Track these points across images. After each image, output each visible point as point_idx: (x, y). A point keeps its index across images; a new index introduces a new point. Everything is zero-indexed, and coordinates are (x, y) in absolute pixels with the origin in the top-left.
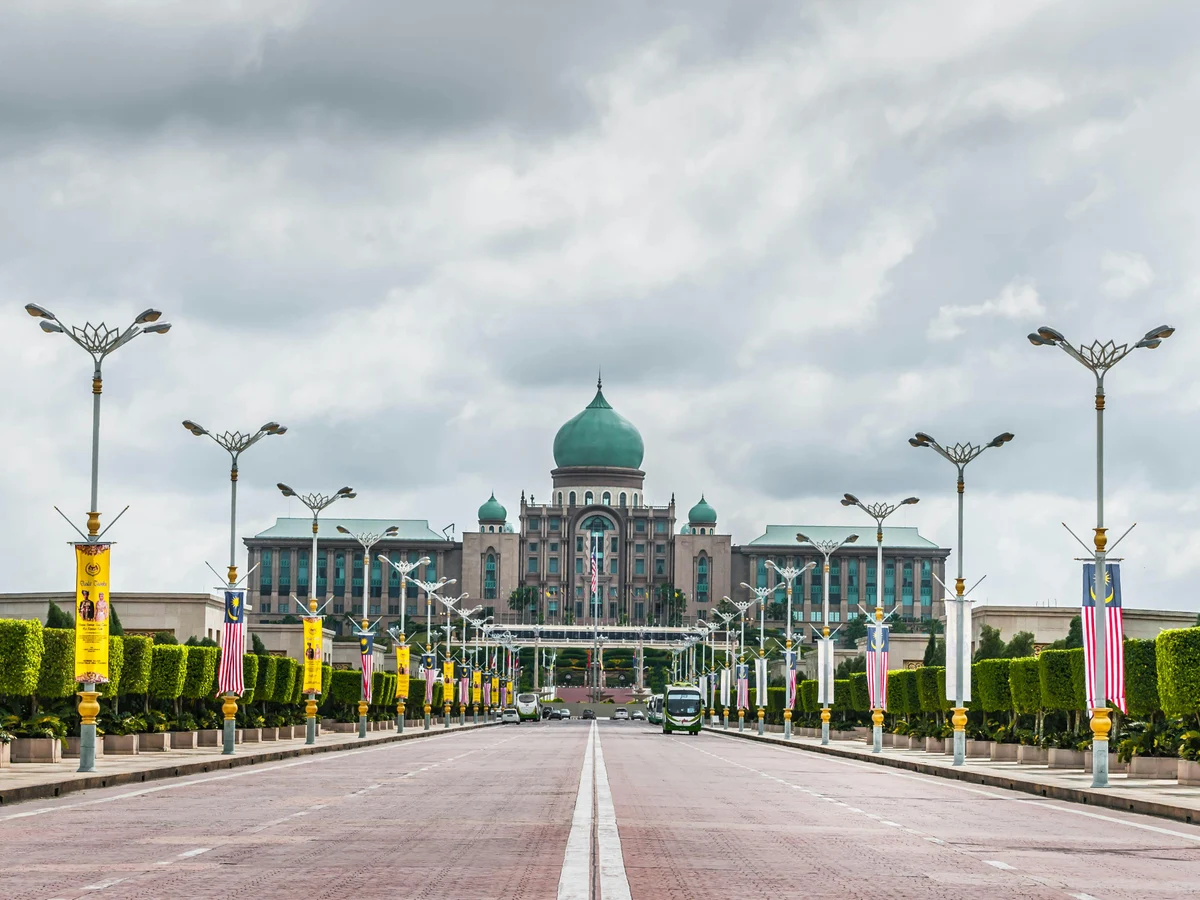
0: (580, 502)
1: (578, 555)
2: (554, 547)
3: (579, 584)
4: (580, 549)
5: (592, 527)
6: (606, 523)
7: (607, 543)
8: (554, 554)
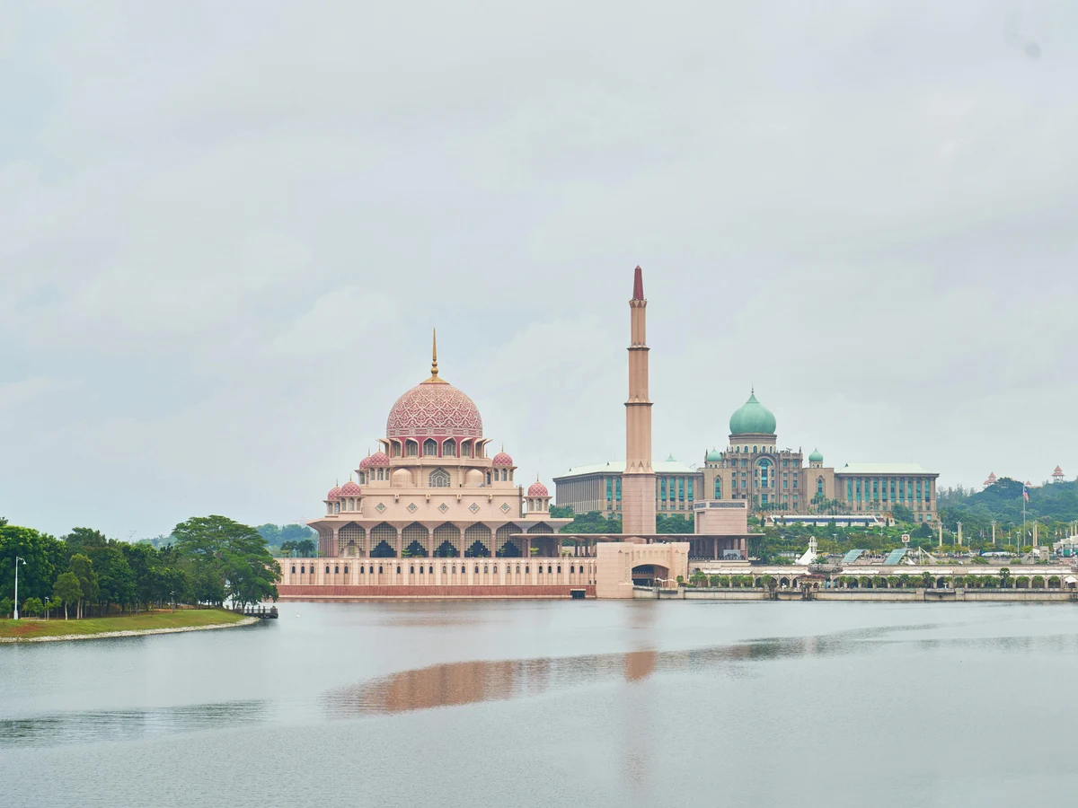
0: (751, 450)
1: (756, 478)
2: (744, 474)
3: (756, 493)
4: (756, 476)
5: (761, 464)
6: (769, 462)
7: (769, 472)
8: (744, 478)
